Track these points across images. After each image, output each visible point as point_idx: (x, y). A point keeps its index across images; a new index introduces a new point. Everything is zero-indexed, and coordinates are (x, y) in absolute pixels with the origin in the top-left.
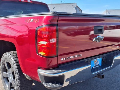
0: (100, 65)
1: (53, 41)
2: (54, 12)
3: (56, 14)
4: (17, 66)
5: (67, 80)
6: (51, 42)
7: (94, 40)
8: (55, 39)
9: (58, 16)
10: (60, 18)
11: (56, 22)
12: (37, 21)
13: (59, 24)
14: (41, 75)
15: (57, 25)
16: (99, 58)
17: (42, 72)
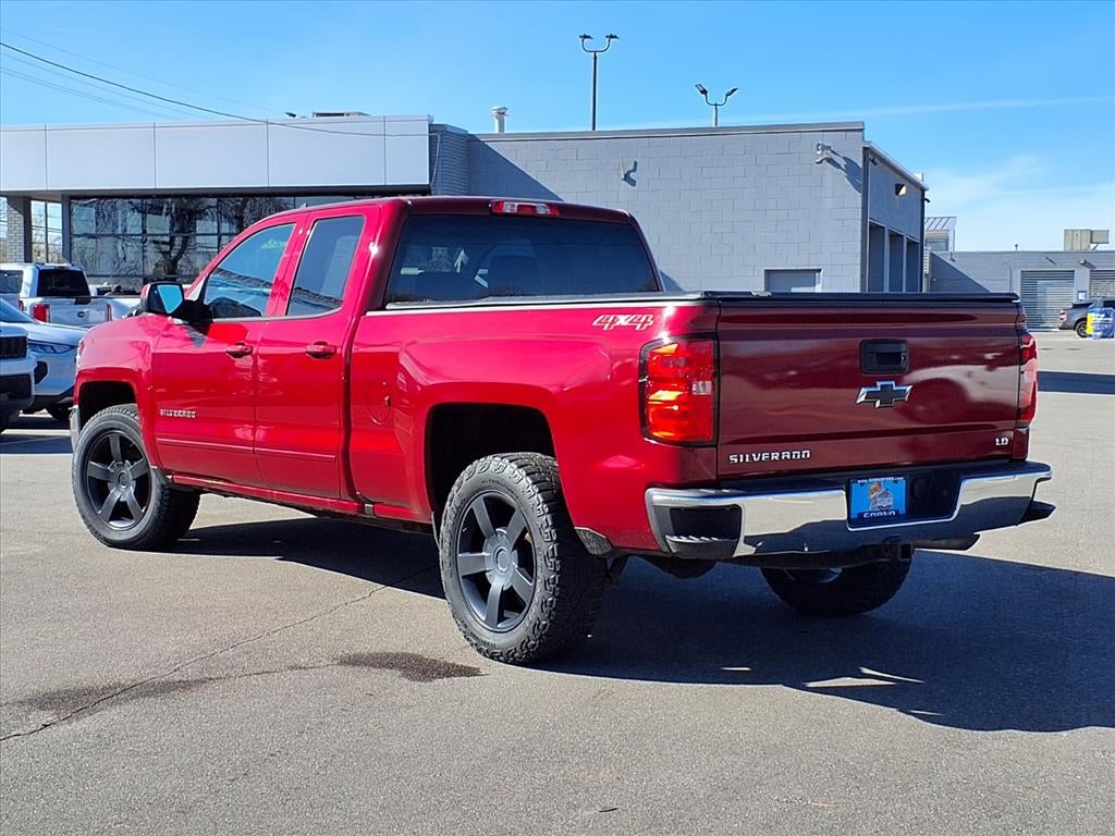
0: (897, 512)
1: (703, 388)
2: (706, 293)
3: (712, 300)
4: (544, 502)
5: (750, 540)
6: (695, 394)
7: (862, 399)
8: (708, 383)
9: (719, 306)
10: (725, 313)
11: (711, 327)
12: (645, 322)
13: (724, 331)
14: (656, 508)
15: (715, 336)
16: (892, 478)
17: (658, 497)
